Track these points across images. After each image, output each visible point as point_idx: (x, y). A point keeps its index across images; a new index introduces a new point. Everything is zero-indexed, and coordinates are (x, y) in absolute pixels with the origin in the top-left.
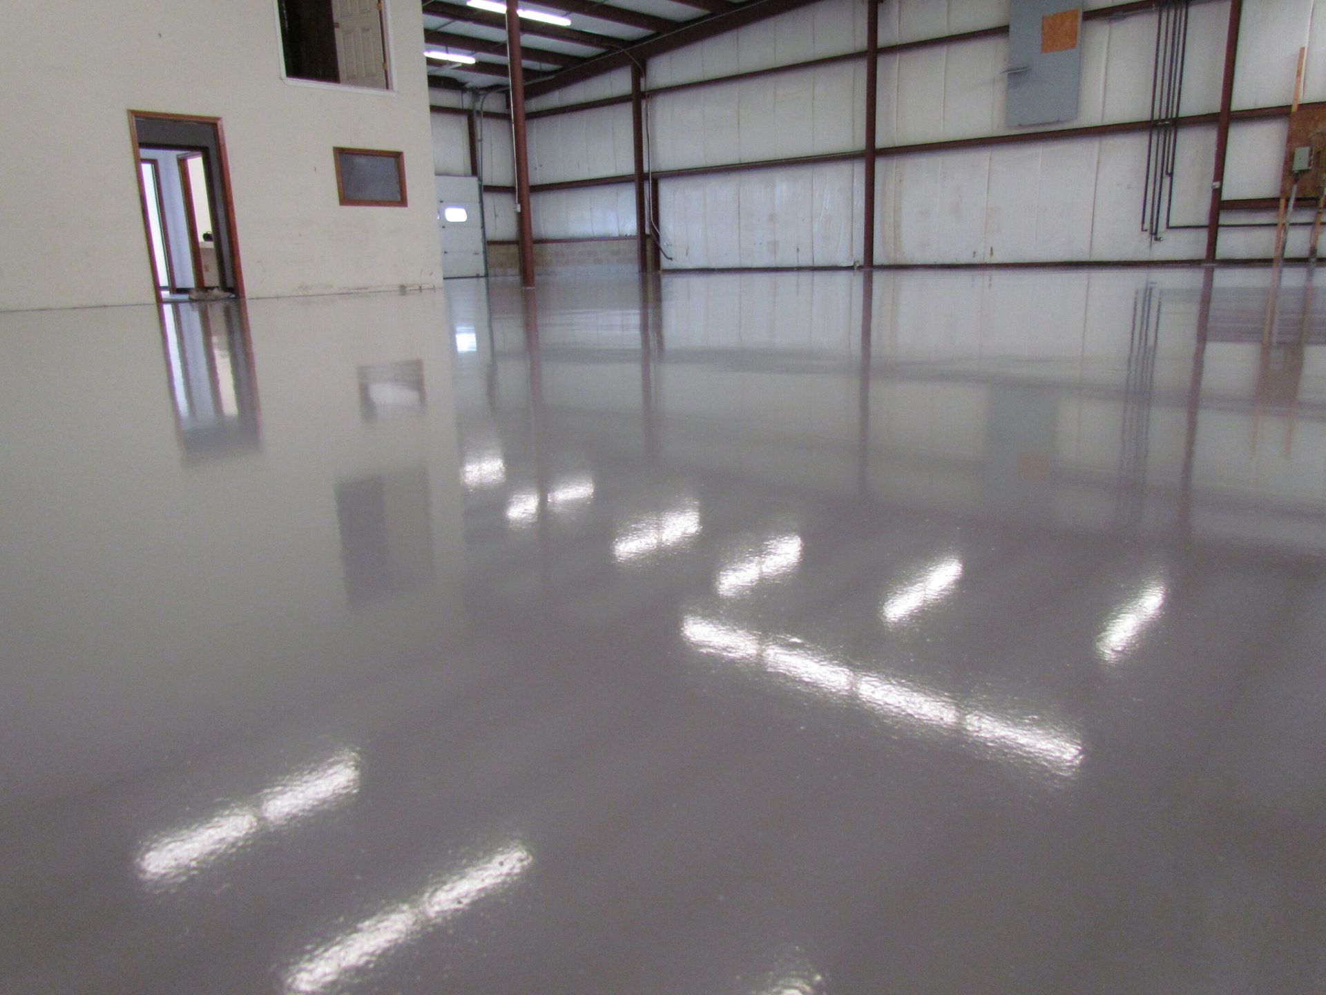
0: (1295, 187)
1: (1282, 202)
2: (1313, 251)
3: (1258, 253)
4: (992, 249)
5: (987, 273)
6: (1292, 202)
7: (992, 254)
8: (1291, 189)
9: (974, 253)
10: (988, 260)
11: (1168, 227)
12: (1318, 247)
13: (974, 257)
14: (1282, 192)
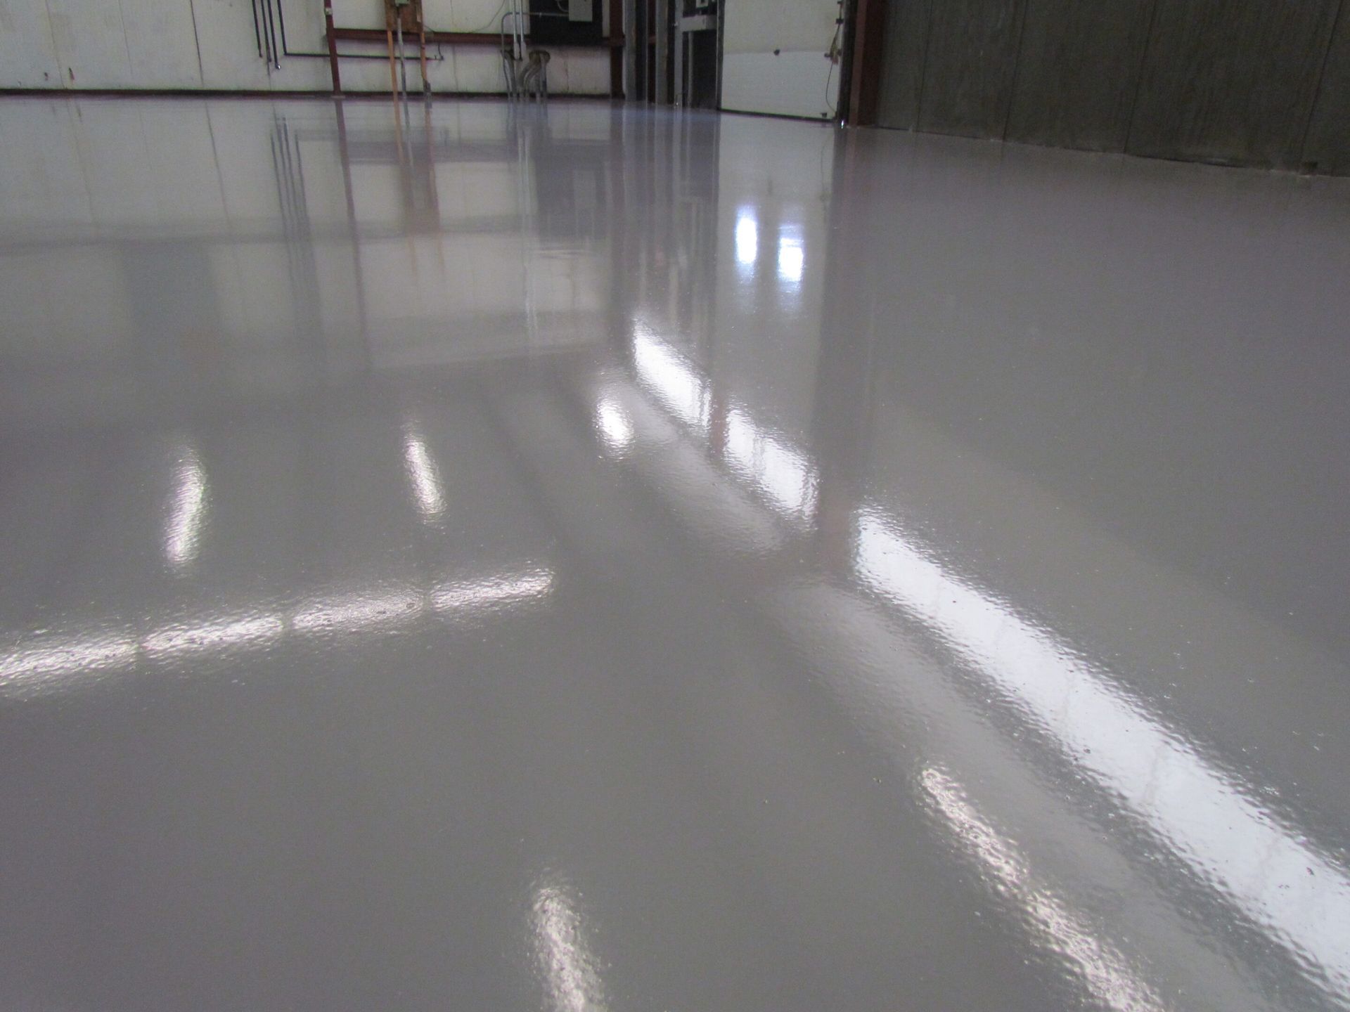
0: (399, 21)
1: (390, 35)
2: (427, 85)
3: (376, 86)
4: (70, 70)
5: (73, 103)
6: (400, 35)
7: (72, 77)
8: (396, 23)
9: (46, 74)
10: (69, 85)
11: (286, 54)
12: (430, 80)
13: (47, 79)
14: (388, 24)
